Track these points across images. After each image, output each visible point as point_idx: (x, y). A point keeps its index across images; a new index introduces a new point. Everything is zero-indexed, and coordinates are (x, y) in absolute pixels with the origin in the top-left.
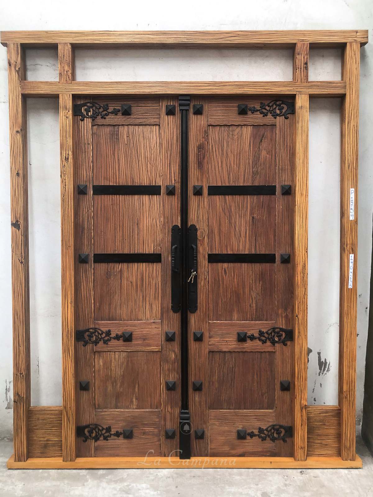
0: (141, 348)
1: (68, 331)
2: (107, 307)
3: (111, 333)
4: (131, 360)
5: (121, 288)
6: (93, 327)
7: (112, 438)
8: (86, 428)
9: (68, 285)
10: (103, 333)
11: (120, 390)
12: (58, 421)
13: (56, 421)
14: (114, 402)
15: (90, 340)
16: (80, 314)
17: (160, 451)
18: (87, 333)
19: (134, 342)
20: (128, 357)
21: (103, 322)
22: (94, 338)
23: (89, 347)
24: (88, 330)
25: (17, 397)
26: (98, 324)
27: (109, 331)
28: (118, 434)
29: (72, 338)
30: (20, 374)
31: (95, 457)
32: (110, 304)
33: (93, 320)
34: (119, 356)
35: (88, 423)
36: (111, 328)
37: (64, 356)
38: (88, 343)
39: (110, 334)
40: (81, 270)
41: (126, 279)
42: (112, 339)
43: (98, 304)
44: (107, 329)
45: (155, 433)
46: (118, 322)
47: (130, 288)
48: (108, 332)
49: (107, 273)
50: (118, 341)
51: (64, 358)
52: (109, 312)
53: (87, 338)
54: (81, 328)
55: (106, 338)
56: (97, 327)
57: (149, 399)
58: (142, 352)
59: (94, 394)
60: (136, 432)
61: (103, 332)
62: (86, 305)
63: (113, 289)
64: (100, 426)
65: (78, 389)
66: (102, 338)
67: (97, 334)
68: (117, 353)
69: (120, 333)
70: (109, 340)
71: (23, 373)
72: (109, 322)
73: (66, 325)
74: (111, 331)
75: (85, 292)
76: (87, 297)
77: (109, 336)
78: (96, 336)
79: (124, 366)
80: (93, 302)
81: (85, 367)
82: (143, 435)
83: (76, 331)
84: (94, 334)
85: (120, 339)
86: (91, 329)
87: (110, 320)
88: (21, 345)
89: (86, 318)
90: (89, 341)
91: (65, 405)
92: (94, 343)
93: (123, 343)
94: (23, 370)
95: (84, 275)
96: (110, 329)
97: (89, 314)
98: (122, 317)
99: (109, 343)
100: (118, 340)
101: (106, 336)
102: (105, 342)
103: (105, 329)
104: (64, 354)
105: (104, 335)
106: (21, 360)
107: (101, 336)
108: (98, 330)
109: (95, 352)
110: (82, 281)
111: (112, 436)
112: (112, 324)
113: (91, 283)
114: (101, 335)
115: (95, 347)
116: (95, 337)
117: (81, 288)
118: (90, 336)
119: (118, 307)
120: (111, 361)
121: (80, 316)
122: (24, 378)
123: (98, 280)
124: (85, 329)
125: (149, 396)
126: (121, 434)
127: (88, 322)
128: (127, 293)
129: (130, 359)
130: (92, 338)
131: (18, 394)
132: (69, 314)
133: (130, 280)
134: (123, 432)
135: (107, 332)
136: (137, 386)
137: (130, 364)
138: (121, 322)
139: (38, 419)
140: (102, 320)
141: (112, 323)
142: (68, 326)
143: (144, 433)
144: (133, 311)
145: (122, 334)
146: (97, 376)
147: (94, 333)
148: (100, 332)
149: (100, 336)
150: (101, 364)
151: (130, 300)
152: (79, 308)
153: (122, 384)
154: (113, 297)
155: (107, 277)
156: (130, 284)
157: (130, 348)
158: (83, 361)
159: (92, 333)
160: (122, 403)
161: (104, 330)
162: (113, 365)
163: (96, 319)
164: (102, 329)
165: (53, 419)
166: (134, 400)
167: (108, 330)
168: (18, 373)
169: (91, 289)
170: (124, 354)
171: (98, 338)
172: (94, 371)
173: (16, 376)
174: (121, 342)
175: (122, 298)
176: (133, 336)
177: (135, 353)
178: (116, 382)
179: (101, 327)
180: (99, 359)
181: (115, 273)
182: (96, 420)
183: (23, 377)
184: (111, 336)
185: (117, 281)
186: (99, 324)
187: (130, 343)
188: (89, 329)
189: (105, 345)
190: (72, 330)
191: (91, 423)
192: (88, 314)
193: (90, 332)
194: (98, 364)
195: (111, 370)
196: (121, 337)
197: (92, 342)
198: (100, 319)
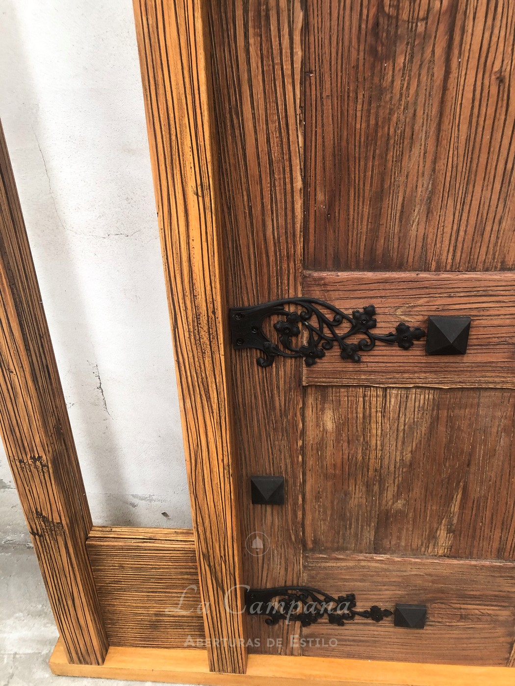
0: (497, 380)
1: (197, 316)
2: (366, 210)
3: (375, 321)
4: (450, 418)
5: (441, 114)
6: (300, 295)
7: (356, 621)
8: (275, 596)
9: (179, 99)
10: (340, 317)
11: (393, 503)
12: (184, 575)
13: (177, 574)
14: (369, 535)
15: (287, 346)
16: (243, 242)
17: (508, 655)
18: (275, 319)
19: (472, 357)
20: (437, 406)
21: (343, 275)
22: (304, 339)
23: (284, 369)
24: (277, 308)
25: (39, 525)
26: (318, 282)
27: (370, 312)
28: (375, 614)
29: (214, 342)
30: (33, 458)
31: (303, 655)
32: (379, 197)
33: (299, 265)
34: (402, 405)
35: (282, 583)
36: (376, 303)
37: (188, 405)
38: (278, 355)
39: (371, 323)
40: (239, 12)
41: (473, 63)
42: (378, 343)
43: (320, 197)
44: (361, 305)
45: (501, 618)
46: (413, 275)
47: (491, 111)
48: (363, 317)
49: (377, 24)
50: (405, 353)
51: (189, 413)
52: (374, 232)
53: (274, 338)
54: (249, 300)
55: (355, 340)
56: (317, 294)
57: (497, 534)
58: (498, 394)
59: (300, 514)
60: (435, 612)
61: (344, 317)
62: (267, 200)
63: (402, 117)
64: (319, 592)
65: (247, 500)
66: (336, 338)
67: (314, 322)
68: (394, 392)
69: (414, 321)
70: (367, 346)
71: (44, 457)
72: (370, 275)
73: (188, 294)
74: (378, 311)
75: (262, 138)
76: (271, 162)
77: (365, 333)
78: (311, 329)
79: (417, 435)
80: (299, 184)
81: (268, 435)
82: (458, 621)
83: (230, 310)
84: (303, 324)
85: (415, 342)
86: (289, 303)
87: (372, 269)
88: (12, 367)
89: (267, 256)
90: (281, 347)
91: (204, 550)
92: (301, 357)
93: (424, 359)
94: (40, 449)
95: (251, 41)
96: (372, 307)
97: (283, 239)
98: (430, 255)
99: (364, 359)
100: (406, 349)
101: (355, 334)
102: (350, 355)
103: (348, 306)
104: (188, 401)
105: (344, 329)
106: (23, 412)
107: (333, 333)
108: (319, 308)
109: (305, 388)
110: (245, 77)
111: (357, 617)
112: (382, 286)
113: (289, 88)
114: (331, 326)
115: (305, 370)
116: (306, 334)
117: (239, 113)
118: (288, 332)
119: (417, 213)
120: (367, 418)
121: (244, 250)
122: (51, 471)
123: (326, 66)
124: (263, 301)
125: (499, 524)
126: (387, 613)
127: (279, 273)
128: (468, 139)
129: (444, 414)
130: (294, 340)
131: (39, 514)
132: (196, 244)
133: (496, 68)
134: (392, 610)
135: (361, 314)
136: (459, 496)
137: (442, 428)
138: (423, 275)
139: (122, 567)
140: (338, 267)
141: (385, 281)
142: (194, 297)
143: (463, 617)
144: (488, 228)
145: (423, 327)
146: (310, 462)
147: (303, 319)
148: (329, 316)
149: (327, 332)
150: (330, 425)
151: (480, 175)
152: (236, 216)
153: (404, 488)
154: (400, 159)
155: (373, 51)
156: (494, 90)
157: (450, 377)
158: (261, 415)
159: (293, 320)
160: (399, 538)
161: (347, 309)
162: (375, 429)
163: (313, 262)
164: (338, 305)
165: (168, 570)
166: (442, 534)
167: (365, 309)
168: (24, 456)
169: (291, 121)
170: (423, 398)
171: (321, 337)
172: (302, 447)
173: (18, 464)
174: (416, 355)
175: (441, 165)
176: (473, 332)
177: (472, 394)
178: (381, 481)
179: (333, 297)
180: (323, 410)
181: (421, 27)
182: (305, 578)
183: (45, 469)
184: (375, 332)
185: (424, 72)
186: (325, 285)
187: (457, 359)
188: (282, 304)
189: (350, 366)
190: (214, 313)
191: (289, 583)
192: (277, 243)
193: (287, 314)
194: (318, 425)
195: (367, 444)
196: (418, 334)
197: (296, 352)
198: (330, 263)
